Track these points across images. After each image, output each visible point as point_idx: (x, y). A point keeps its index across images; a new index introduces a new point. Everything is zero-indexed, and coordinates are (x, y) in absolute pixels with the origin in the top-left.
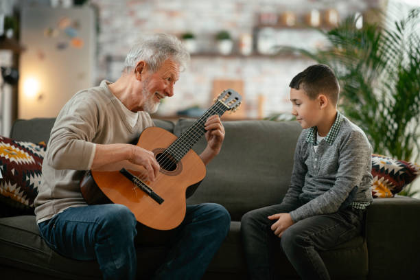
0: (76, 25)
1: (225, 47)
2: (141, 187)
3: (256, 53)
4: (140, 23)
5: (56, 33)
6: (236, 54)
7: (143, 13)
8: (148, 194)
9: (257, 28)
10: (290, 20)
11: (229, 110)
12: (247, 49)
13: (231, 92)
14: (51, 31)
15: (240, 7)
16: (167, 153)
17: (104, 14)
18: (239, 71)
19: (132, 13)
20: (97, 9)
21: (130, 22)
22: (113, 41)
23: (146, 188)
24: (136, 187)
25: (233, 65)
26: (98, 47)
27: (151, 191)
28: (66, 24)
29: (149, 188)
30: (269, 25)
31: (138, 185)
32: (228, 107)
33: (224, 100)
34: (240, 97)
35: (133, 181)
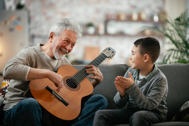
0: (19, 19)
1: (91, 30)
2: (56, 96)
3: (106, 34)
4: (48, 18)
5: (8, 23)
6: (96, 34)
7: (50, 13)
8: (60, 100)
9: (107, 22)
10: (123, 17)
12: (102, 31)
14: (6, 23)
15: (98, 11)
16: (72, 79)
17: (32, 14)
18: (97, 42)
19: (44, 14)
20: (29, 12)
21: (43, 18)
22: (35, 28)
23: (59, 97)
24: (54, 96)
25: (95, 39)
26: (30, 30)
27: (62, 98)
28: (14, 19)
30: (112, 20)
31: (55, 95)
32: (108, 56)
33: (106, 52)
34: (115, 51)
35: (52, 93)
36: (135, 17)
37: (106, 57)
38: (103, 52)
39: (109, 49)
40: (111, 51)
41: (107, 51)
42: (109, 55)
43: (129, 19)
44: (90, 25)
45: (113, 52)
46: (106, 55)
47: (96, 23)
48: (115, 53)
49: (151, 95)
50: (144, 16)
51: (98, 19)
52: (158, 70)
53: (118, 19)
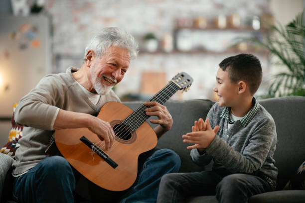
0: (35, 29)
1: (152, 45)
3: (176, 50)
4: (82, 27)
5: (18, 36)
6: (160, 50)
7: (85, 19)
8: (104, 159)
9: (176, 31)
10: (202, 23)
11: (181, 89)
12: (168, 46)
13: (184, 74)
14: (14, 35)
15: (162, 14)
16: (123, 124)
17: (56, 21)
18: (162, 64)
19: (76, 20)
20: (51, 18)
21: (74, 27)
22: (61, 43)
23: (102, 154)
24: (94, 152)
25: (158, 59)
26: (52, 46)
27: (107, 156)
28: (27, 29)
29: (105, 154)
30: (185, 27)
31: (96, 151)
32: (180, 87)
33: (177, 81)
34: (192, 78)
35: (91, 148)
36: (222, 22)
37: (178, 88)
38: (173, 81)
39: (183, 76)
40: (185, 79)
41: (180, 79)
42: (182, 85)
43: (213, 26)
44: (149, 37)
45: (189, 80)
46: (177, 85)
47: (159, 34)
48: (193, 81)
49: (250, 148)
50: (236, 21)
51: (162, 26)
52: (261, 109)
53: (194, 26)
